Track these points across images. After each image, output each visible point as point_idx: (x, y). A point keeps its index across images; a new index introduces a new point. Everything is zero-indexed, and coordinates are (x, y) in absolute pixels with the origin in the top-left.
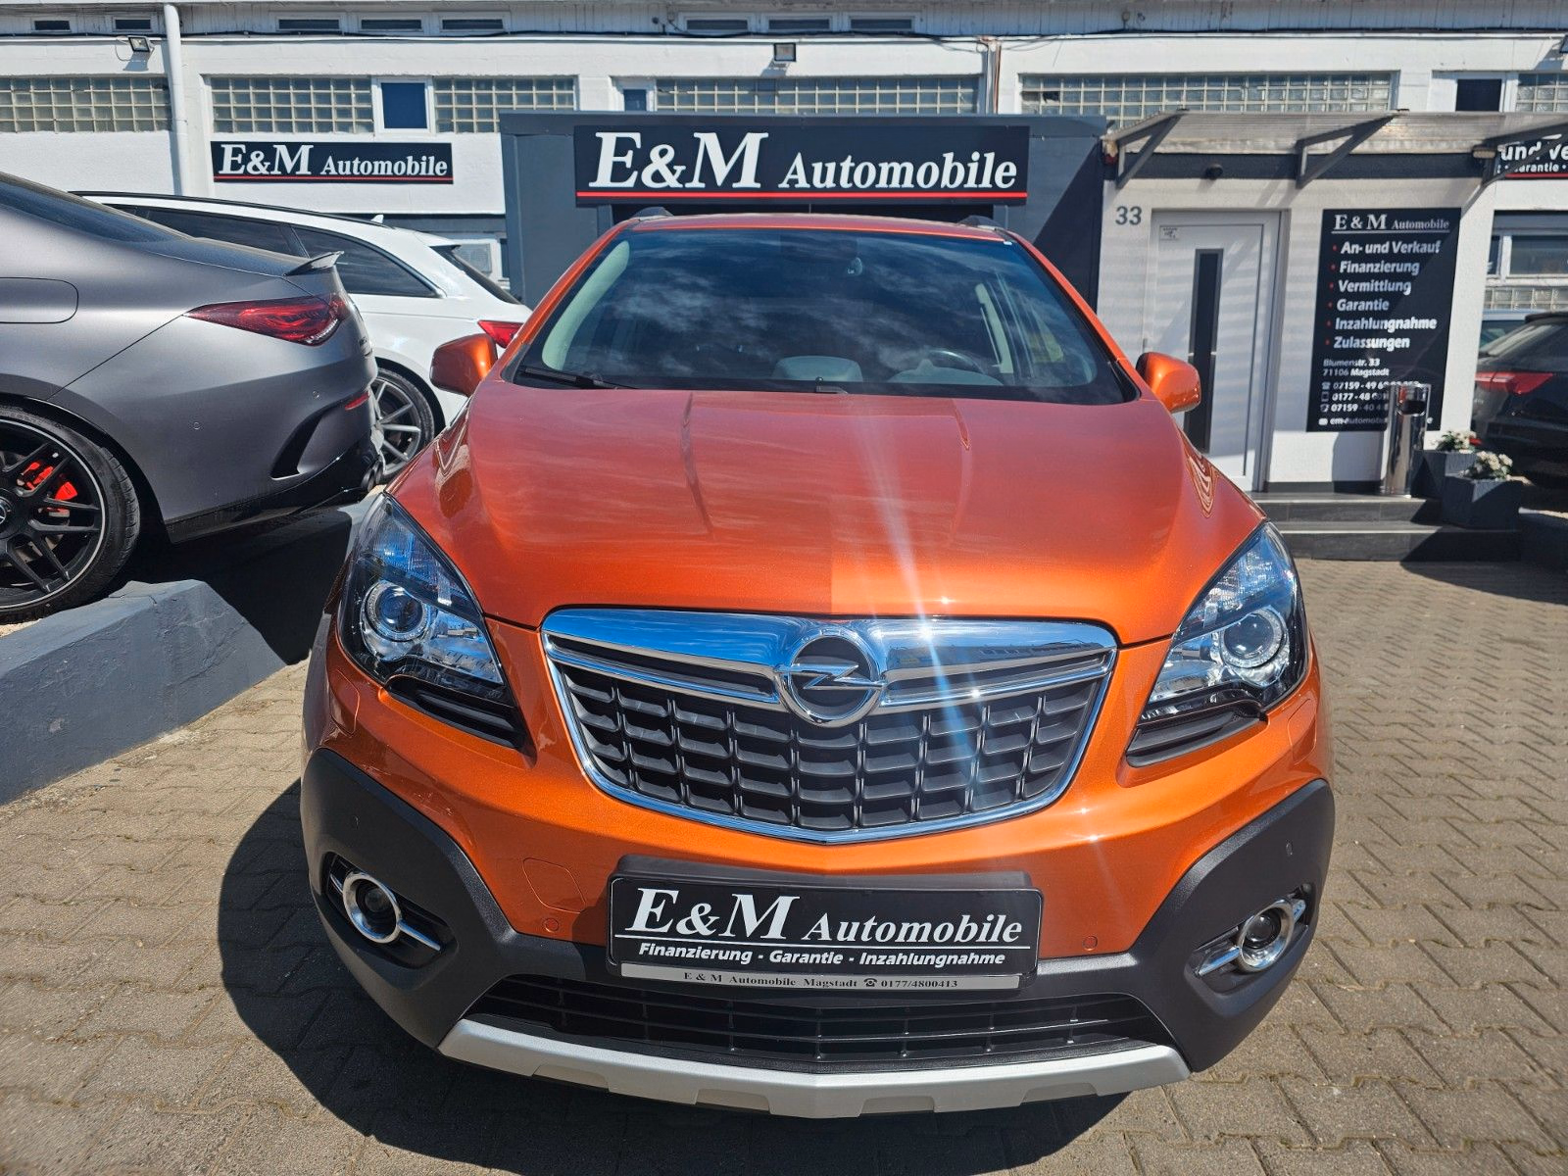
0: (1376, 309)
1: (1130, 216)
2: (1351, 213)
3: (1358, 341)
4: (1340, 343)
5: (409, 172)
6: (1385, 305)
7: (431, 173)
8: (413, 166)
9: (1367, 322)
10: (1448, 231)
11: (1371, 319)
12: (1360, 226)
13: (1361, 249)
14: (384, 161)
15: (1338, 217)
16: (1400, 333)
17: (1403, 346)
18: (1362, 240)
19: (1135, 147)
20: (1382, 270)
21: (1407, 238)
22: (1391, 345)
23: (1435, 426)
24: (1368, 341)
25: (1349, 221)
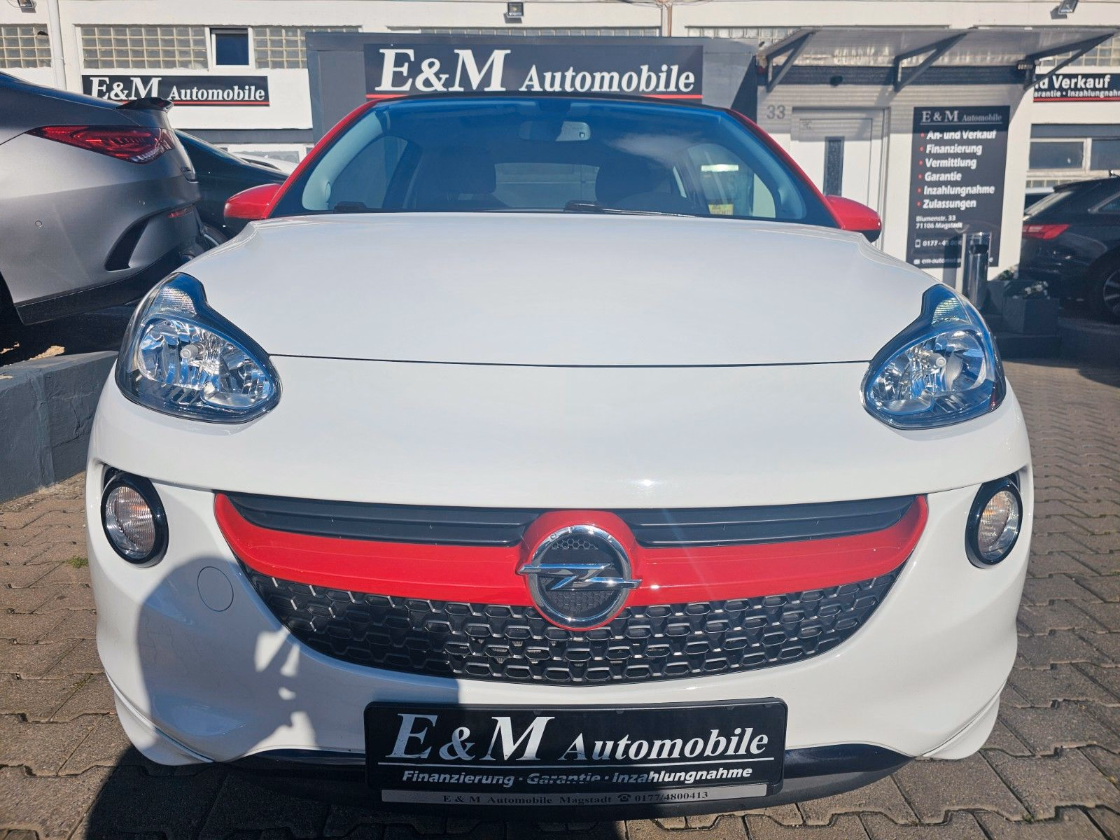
0: (952, 179)
1: (777, 112)
2: (933, 110)
3: (940, 202)
4: (928, 204)
5: (236, 98)
6: (958, 177)
7: (252, 98)
8: (239, 93)
9: (946, 189)
10: (1001, 123)
11: (949, 187)
12: (939, 119)
13: (941, 136)
14: (216, 89)
15: (924, 113)
16: (969, 197)
17: (971, 206)
18: (942, 130)
19: (780, 60)
20: (955, 152)
21: (973, 128)
22: (963, 205)
23: (995, 264)
24: (948, 202)
25: (932, 115)
